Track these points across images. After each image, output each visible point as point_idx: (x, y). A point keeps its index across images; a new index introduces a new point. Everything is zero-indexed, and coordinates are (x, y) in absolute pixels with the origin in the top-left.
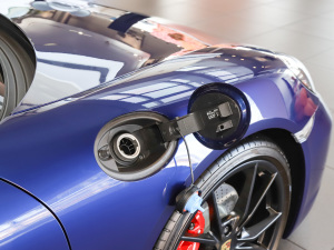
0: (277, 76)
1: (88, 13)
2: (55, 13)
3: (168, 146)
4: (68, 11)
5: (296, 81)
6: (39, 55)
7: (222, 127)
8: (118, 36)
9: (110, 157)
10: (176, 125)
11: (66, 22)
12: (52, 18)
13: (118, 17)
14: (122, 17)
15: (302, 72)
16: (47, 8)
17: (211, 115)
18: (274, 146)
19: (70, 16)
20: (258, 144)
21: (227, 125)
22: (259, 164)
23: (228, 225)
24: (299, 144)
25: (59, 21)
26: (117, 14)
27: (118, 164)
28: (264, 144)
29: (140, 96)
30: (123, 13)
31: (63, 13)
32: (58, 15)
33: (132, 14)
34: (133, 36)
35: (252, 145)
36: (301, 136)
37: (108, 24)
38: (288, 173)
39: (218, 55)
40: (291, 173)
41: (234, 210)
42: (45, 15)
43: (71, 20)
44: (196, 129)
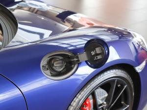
0: (130, 40)
1: (46, 10)
2: (30, 8)
3: (74, 67)
4: (37, 8)
5: (139, 46)
6: (19, 26)
7: (97, 58)
8: (61, 22)
9: (47, 69)
10: (78, 57)
11: (36, 13)
12: (29, 11)
13: (61, 12)
14: (63, 13)
15: (142, 41)
16: (26, 6)
17: (93, 53)
18: (125, 72)
19: (38, 10)
20: (117, 70)
21: (99, 57)
22: (118, 80)
23: (102, 108)
24: (138, 73)
25: (32, 12)
26: (61, 11)
27: (51, 73)
28: (120, 71)
29: (67, 44)
30: (64, 11)
31: (35, 9)
32: (32, 9)
33: (68, 11)
34: (69, 23)
35: (114, 71)
36: (139, 69)
37: (56, 15)
38: (132, 86)
39: (106, 29)
40: (134, 86)
41: (105, 101)
42: (25, 9)
43: (38, 12)
44: (87, 59)
